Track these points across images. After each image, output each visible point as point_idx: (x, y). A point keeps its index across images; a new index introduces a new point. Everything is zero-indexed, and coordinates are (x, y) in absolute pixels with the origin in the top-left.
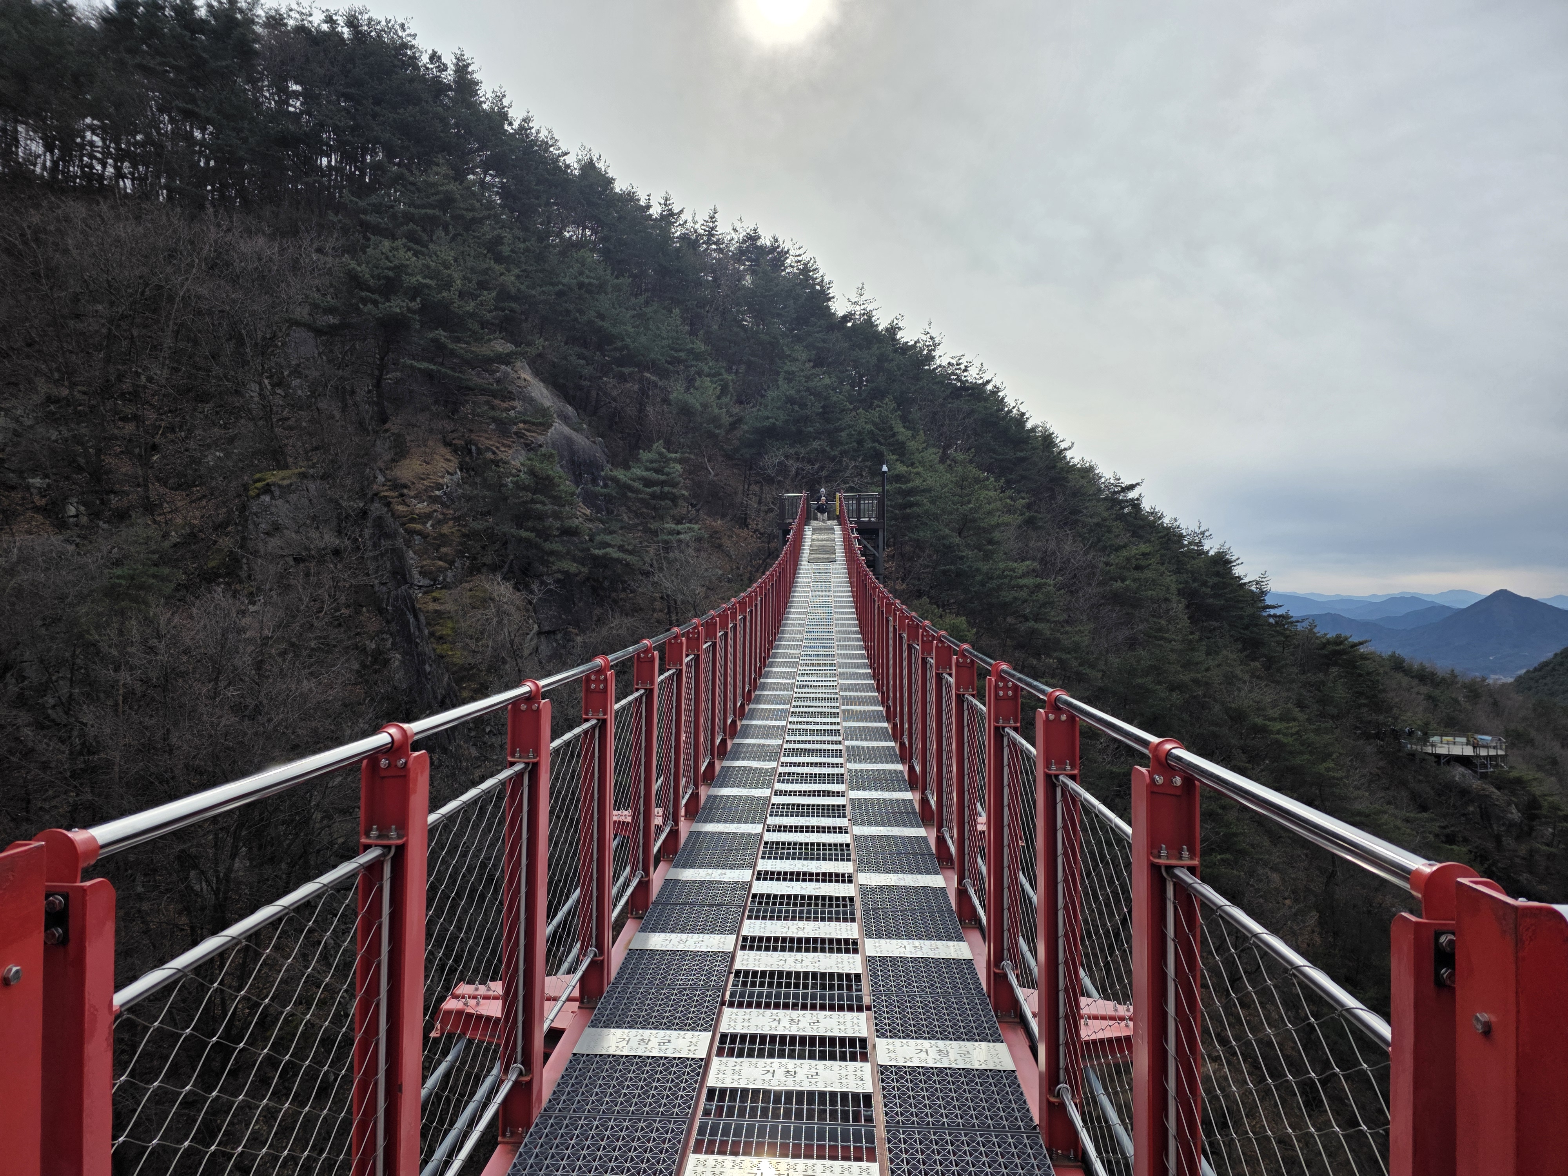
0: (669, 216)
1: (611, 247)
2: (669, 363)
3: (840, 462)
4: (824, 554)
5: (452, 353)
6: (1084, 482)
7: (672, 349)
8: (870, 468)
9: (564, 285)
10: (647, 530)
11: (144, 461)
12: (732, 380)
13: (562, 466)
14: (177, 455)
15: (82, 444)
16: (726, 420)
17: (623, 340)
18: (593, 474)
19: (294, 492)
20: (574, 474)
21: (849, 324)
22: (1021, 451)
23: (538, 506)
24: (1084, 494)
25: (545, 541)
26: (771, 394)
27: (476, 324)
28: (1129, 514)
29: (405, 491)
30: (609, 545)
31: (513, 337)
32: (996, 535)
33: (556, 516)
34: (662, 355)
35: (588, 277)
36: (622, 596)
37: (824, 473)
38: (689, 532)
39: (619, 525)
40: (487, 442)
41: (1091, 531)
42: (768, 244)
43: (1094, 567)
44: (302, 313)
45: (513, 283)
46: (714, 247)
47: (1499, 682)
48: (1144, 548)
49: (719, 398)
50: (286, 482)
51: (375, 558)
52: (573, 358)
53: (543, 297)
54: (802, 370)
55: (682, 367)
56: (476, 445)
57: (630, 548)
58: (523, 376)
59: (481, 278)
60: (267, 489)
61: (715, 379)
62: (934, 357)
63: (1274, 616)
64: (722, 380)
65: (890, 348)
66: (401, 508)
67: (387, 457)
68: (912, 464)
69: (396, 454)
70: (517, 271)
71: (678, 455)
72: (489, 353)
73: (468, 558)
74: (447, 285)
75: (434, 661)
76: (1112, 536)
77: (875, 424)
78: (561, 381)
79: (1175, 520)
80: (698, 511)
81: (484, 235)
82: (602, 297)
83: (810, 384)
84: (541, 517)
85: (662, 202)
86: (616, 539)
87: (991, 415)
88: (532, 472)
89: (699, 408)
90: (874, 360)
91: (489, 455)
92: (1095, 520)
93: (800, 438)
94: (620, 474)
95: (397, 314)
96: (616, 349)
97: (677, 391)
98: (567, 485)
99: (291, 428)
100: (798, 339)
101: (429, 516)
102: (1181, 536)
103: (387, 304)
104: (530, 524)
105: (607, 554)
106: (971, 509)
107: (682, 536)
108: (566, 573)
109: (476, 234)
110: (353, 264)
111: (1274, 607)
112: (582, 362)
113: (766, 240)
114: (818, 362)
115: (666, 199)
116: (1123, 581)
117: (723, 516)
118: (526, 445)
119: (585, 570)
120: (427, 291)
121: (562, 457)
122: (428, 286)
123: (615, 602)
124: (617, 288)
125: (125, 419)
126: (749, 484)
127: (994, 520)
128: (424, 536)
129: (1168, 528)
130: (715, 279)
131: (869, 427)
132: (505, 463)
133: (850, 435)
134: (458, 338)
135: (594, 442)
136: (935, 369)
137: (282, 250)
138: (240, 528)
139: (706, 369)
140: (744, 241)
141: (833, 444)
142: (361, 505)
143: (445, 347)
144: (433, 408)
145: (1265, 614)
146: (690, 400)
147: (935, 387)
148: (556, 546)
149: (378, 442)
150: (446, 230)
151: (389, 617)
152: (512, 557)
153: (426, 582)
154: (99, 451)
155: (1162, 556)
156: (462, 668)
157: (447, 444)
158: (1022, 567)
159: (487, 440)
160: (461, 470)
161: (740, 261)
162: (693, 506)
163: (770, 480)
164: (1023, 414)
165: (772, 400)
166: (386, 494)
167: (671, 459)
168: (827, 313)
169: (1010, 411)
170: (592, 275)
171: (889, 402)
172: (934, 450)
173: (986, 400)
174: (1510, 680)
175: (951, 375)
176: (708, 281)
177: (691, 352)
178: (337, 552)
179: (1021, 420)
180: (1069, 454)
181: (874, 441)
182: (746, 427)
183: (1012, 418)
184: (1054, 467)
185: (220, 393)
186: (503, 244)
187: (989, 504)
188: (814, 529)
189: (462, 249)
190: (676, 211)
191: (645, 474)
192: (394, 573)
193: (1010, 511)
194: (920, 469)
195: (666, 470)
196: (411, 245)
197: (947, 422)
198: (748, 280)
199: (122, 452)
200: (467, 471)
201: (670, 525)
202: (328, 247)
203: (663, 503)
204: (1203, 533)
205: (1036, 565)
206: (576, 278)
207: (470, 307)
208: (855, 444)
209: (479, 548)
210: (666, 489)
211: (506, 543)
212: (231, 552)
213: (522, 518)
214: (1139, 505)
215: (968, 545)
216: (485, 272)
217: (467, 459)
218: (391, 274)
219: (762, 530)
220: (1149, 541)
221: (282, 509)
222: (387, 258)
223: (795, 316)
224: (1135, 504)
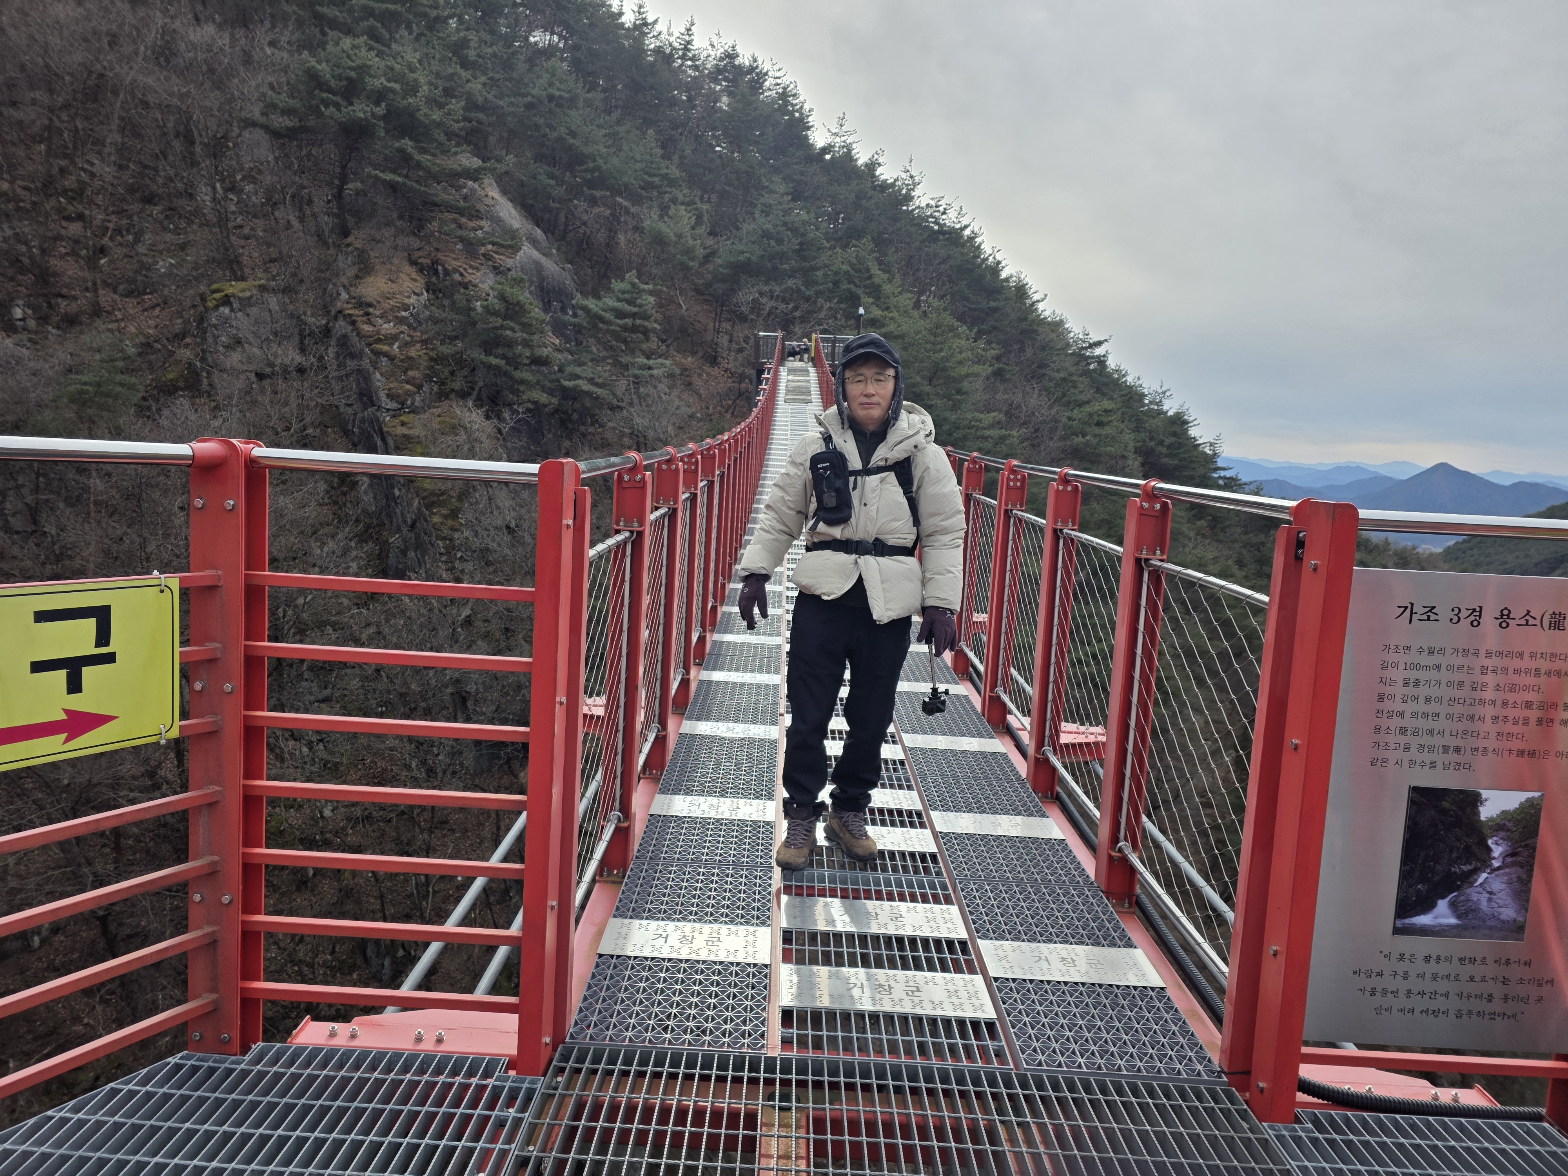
0: (642, 27)
1: (582, 57)
2: (642, 188)
3: (815, 302)
4: (799, 394)
5: (419, 165)
6: (1054, 335)
7: (646, 173)
8: (844, 311)
9: (533, 97)
10: (617, 364)
11: (92, 263)
12: (707, 210)
13: (530, 292)
14: (125, 260)
15: (26, 243)
16: (700, 252)
17: (594, 161)
18: (562, 302)
19: (254, 305)
20: (543, 300)
21: (828, 157)
22: (995, 301)
23: (508, 332)
24: (1052, 348)
25: (516, 369)
26: (746, 227)
27: (442, 135)
28: (1094, 370)
29: (371, 310)
30: (578, 377)
31: (481, 152)
32: (965, 385)
33: (527, 344)
34: (635, 179)
35: (558, 89)
36: (591, 430)
37: (797, 314)
38: (662, 366)
39: (589, 357)
40: (454, 262)
41: (1057, 385)
42: (747, 63)
43: (1057, 421)
44: (255, 112)
45: (480, 92)
46: (689, 63)
47: (1428, 552)
48: (1107, 404)
49: (693, 228)
50: (247, 294)
51: (340, 378)
52: (543, 178)
53: (511, 109)
54: (780, 203)
55: (655, 193)
56: (443, 266)
57: (600, 381)
58: (490, 194)
59: (447, 84)
60: (226, 301)
61: (689, 208)
62: (913, 198)
63: (1225, 478)
64: (697, 209)
65: (869, 185)
66: (367, 328)
67: (351, 272)
68: (887, 309)
69: (360, 270)
70: (483, 79)
71: (651, 287)
72: (455, 166)
73: (436, 382)
74: (413, 90)
75: (404, 485)
76: (1077, 391)
77: (851, 265)
78: (530, 202)
79: (1139, 379)
80: (668, 346)
81: (448, 36)
82: (573, 113)
83: (787, 219)
84: (510, 344)
85: (636, 9)
86: (587, 371)
87: (968, 261)
88: (502, 297)
89: (674, 238)
90: (852, 197)
91: (457, 277)
92: (1062, 375)
93: (774, 275)
94: (592, 304)
95: (361, 119)
96: (587, 170)
97: (651, 219)
98: (536, 312)
99: (247, 238)
100: (776, 170)
101: (395, 338)
102: (1143, 395)
103: (351, 108)
104: (500, 351)
105: (577, 386)
106: (943, 357)
107: (655, 372)
108: (536, 403)
109: (441, 35)
110: (313, 62)
111: (1224, 469)
112: (553, 182)
113: (744, 59)
114: (796, 196)
115: (640, 7)
116: (1084, 436)
117: (694, 353)
118: (495, 268)
119: (555, 401)
120: (391, 96)
121: (531, 282)
122: (392, 91)
123: (584, 435)
124: (589, 104)
125: (68, 219)
126: (720, 322)
127: (964, 370)
128: (392, 359)
129: (1130, 387)
130: (690, 99)
131: (845, 267)
132: (475, 286)
133: (826, 275)
134: (423, 148)
135: (564, 269)
136: (913, 210)
137: (233, 40)
138: (198, 340)
139: (681, 198)
140: (721, 59)
141: (807, 284)
142: (324, 322)
143: (412, 158)
144: (399, 223)
145: (1215, 475)
146: (662, 227)
147: (912, 229)
148: (527, 376)
149: (340, 257)
150: (409, 27)
151: (356, 439)
152: (481, 384)
153: (393, 405)
154: (43, 251)
155: (1123, 413)
156: (432, 493)
157: (413, 263)
158: (988, 418)
159: (454, 260)
160: (428, 291)
161: (716, 81)
162: (663, 341)
163: (743, 318)
164: (999, 263)
165: (748, 233)
166: (351, 312)
167: (644, 291)
168: (804, 143)
169: (987, 259)
170: (562, 87)
171: (867, 243)
172: (910, 295)
173: (963, 245)
174: (1439, 550)
175: (929, 217)
176: (683, 101)
177: (665, 177)
178: (301, 370)
179: (995, 269)
180: (1041, 306)
181: (850, 283)
182: (719, 261)
183: (987, 267)
184: (1025, 319)
185: (169, 195)
186: (469, 47)
187: (961, 353)
188: (789, 370)
189: (425, 50)
190: (650, 20)
191: (617, 305)
192: (361, 394)
193: (980, 360)
194: (895, 314)
195: (639, 301)
196: (372, 43)
197: (923, 266)
198: (724, 103)
199: (67, 254)
200: (434, 292)
201: (641, 360)
202: (284, 40)
203: (634, 336)
204: (1164, 393)
205: (1001, 417)
206: (546, 89)
207: (436, 116)
208: (831, 285)
209: (447, 373)
210: (638, 322)
211: (474, 370)
212: (190, 364)
213: (491, 344)
214: (1105, 361)
215: (937, 394)
216: (451, 77)
217: (434, 279)
218: (353, 74)
219: (733, 370)
220: (1112, 398)
221: (242, 323)
222: (348, 56)
223: (773, 145)
224: (1101, 361)
